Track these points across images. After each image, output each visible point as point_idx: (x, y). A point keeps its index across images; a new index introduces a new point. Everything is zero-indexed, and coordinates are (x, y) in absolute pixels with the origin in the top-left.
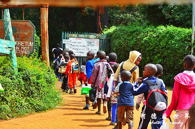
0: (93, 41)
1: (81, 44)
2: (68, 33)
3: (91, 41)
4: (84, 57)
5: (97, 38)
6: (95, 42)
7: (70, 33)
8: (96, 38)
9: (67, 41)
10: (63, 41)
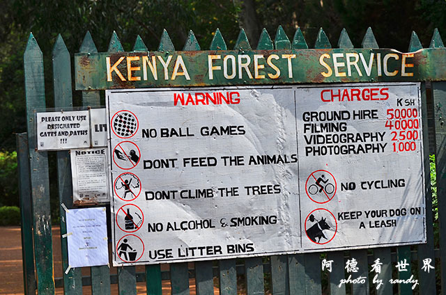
0: (357, 106)
1: (238, 139)
2: (88, 47)
3: (335, 106)
4: (284, 258)
5: (399, 79)
6: (383, 116)
7: (115, 44)
8: (383, 79)
9: (84, 126)
10: (42, 127)
